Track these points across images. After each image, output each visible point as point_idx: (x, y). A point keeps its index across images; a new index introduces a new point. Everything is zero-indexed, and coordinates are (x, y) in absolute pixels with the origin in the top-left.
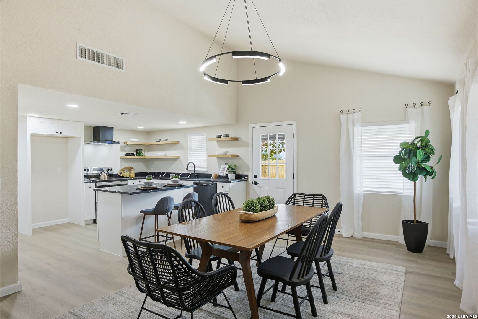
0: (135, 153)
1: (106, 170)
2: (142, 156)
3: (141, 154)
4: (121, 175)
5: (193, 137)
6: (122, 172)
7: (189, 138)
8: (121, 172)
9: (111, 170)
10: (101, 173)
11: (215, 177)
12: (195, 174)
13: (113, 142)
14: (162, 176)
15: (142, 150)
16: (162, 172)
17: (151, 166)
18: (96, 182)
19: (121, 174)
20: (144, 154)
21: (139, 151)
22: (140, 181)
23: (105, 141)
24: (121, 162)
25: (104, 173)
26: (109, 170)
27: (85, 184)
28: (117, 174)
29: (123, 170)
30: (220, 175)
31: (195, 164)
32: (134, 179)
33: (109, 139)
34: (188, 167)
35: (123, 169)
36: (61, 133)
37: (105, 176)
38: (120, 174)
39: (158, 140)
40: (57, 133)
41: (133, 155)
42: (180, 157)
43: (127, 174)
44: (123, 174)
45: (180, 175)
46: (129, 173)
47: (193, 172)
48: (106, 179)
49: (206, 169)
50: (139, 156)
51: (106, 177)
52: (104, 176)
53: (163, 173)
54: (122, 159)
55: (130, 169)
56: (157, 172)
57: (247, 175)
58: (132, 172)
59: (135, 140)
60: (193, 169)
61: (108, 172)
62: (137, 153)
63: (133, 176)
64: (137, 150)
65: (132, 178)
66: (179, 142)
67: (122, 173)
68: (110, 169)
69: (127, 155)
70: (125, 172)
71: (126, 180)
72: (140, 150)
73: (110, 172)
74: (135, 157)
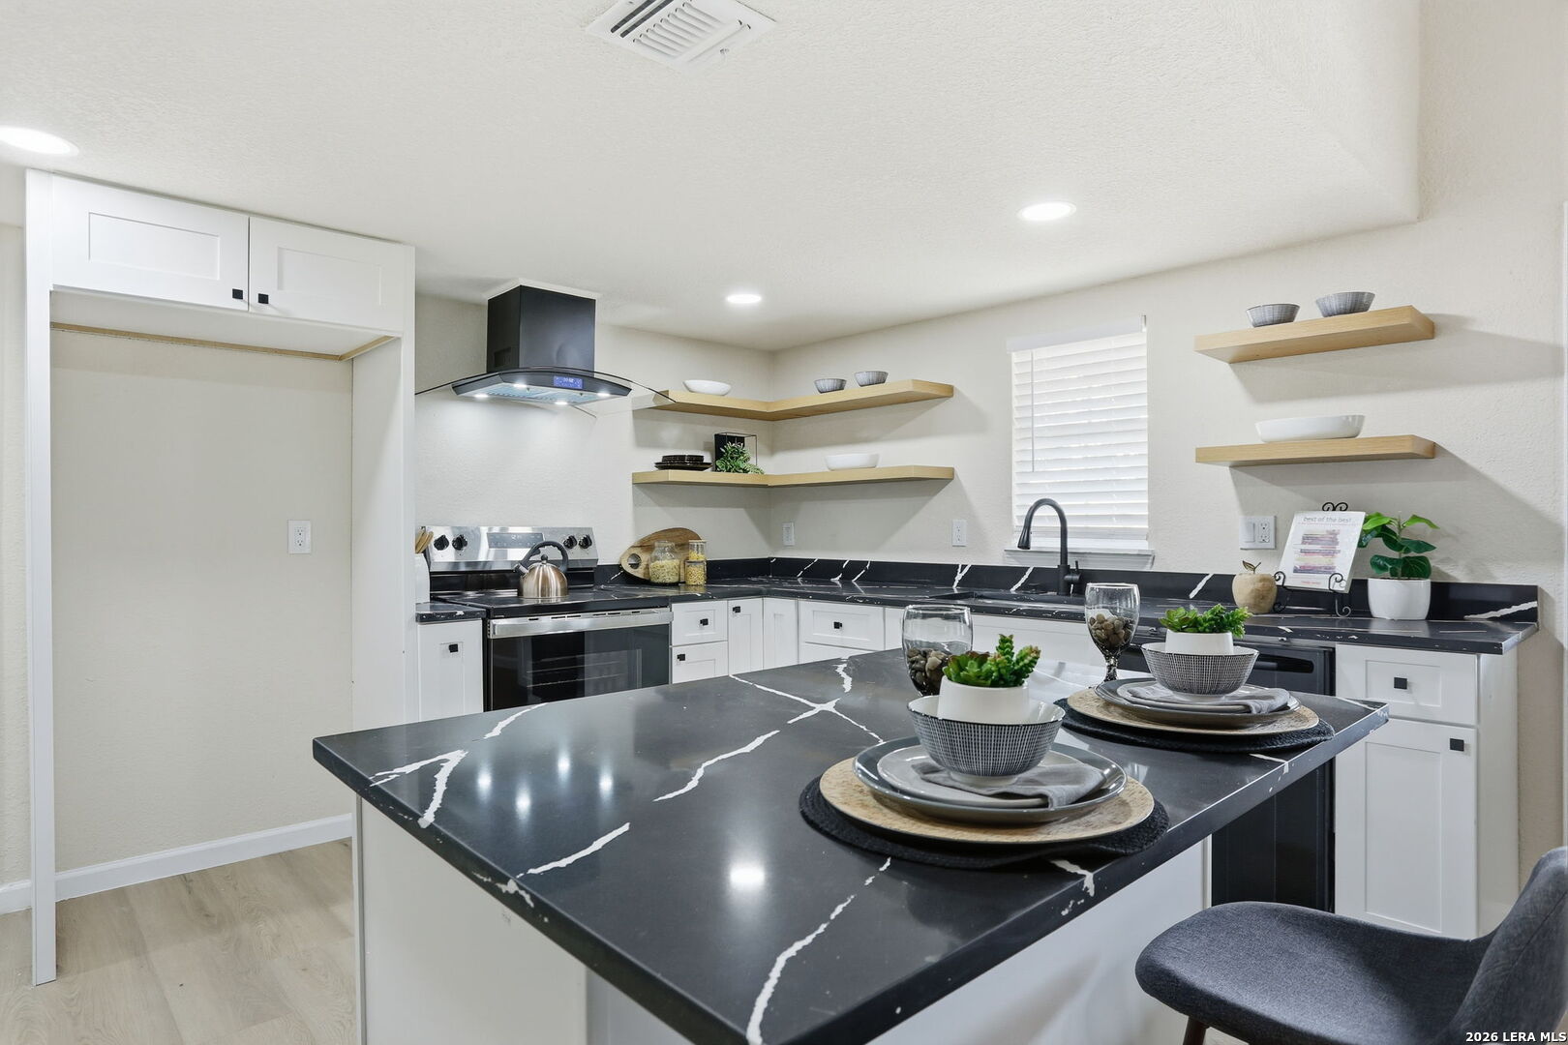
0: (707, 459)
1: (554, 544)
2: (745, 471)
3: (739, 462)
4: (639, 573)
5: (1042, 353)
6: (644, 557)
7: (1015, 358)
8: (635, 556)
9: (587, 542)
10: (526, 562)
11: (1259, 596)
12: (1068, 571)
13: (589, 381)
14: (846, 580)
15: (741, 440)
16: (847, 556)
17: (785, 526)
18: (487, 616)
19: (635, 566)
20: (752, 461)
21: (726, 449)
22: (737, 610)
23: (545, 375)
24: (636, 503)
25: (544, 558)
26: (571, 542)
27: (419, 626)
28: (619, 567)
29: (646, 545)
30: (1294, 581)
31: (1066, 513)
32: (704, 598)
33: (573, 360)
34: (1028, 526)
35: (650, 538)
36: (263, 299)
37: (545, 579)
38: (632, 566)
39: (828, 384)
40: (237, 294)
41: (697, 464)
42: (960, 473)
43: (665, 566)
44: (647, 567)
45: (959, 577)
46: (676, 562)
47: (1054, 563)
48: (555, 598)
49: (1141, 546)
50: (729, 471)
51: (555, 583)
52: (545, 581)
53: (856, 566)
54: (642, 485)
55: (681, 540)
56: (817, 556)
57: (1530, 593)
58: (694, 556)
59: (708, 388)
60: (1055, 544)
61: (564, 554)
62: (718, 455)
63: (697, 576)
64: (721, 440)
65: (691, 592)
66: (949, 392)
67: (643, 565)
68: (579, 539)
69: (669, 463)
70: (656, 558)
71: (664, 603)
72: (732, 439)
73: (576, 554)
74: (707, 476)
